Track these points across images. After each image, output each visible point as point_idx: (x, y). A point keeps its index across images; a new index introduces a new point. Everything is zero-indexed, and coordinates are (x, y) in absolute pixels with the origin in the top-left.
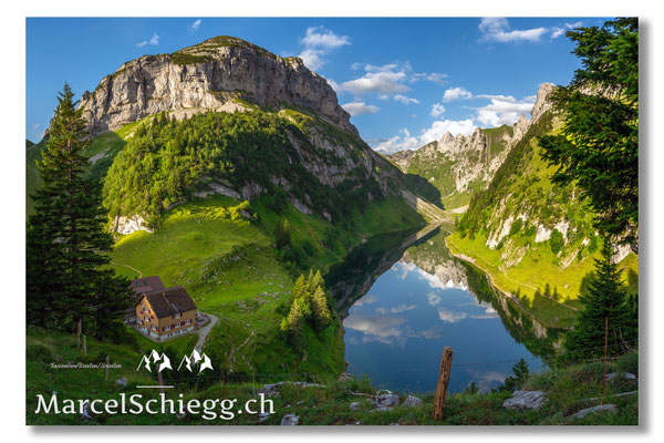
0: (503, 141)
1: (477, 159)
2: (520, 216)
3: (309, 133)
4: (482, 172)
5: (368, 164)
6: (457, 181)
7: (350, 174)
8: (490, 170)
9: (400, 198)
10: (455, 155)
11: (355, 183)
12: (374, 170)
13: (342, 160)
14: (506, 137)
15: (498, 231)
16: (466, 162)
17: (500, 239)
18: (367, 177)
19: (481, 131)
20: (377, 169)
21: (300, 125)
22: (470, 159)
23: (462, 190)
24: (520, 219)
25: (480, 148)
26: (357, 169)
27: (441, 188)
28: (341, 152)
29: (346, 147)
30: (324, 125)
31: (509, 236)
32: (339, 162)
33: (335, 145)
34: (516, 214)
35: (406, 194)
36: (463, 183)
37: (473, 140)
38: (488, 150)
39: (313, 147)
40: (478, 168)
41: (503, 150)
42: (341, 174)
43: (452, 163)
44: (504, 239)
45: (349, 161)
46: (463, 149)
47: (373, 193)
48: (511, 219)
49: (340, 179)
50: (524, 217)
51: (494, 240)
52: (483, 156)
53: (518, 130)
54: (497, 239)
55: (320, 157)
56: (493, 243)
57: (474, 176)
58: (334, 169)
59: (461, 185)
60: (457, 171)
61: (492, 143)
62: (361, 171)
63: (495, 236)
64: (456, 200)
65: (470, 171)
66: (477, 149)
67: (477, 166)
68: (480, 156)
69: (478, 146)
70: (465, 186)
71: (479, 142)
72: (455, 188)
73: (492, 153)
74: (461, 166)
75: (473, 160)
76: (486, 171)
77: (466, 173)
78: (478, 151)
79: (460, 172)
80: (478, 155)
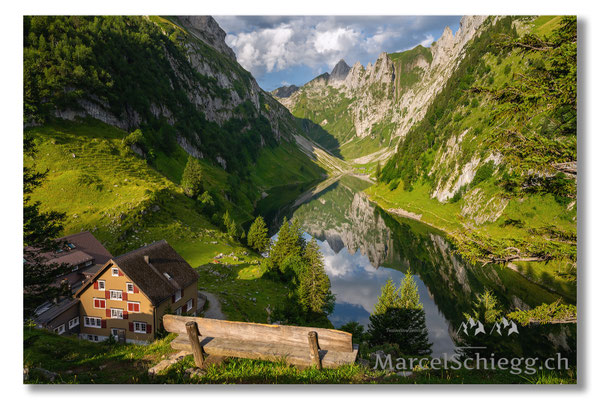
0: (418, 69)
1: (383, 94)
2: (491, 157)
3: (185, 50)
4: (390, 111)
5: (255, 99)
6: (358, 125)
7: (237, 111)
8: (402, 107)
9: (293, 143)
10: (352, 91)
11: (243, 123)
12: (263, 107)
13: (226, 92)
14: (422, 63)
15: (452, 178)
16: (368, 99)
17: (456, 188)
18: (256, 116)
19: (387, 56)
20: (267, 106)
21: (172, 38)
22: (374, 94)
23: (363, 137)
24: (491, 162)
25: (387, 80)
26: (245, 106)
27: (337, 134)
28: (224, 82)
29: (229, 76)
30: (199, 43)
31: (474, 184)
32: (223, 94)
33: (217, 71)
34: (483, 156)
35: (299, 140)
36: (365, 126)
37: (377, 69)
38: (397, 82)
39: (193, 70)
40: (385, 105)
41: (417, 81)
42: (227, 111)
43: (350, 101)
44: (464, 189)
45: (234, 94)
46: (363, 82)
47: (265, 137)
48: (475, 162)
49: (226, 117)
50: (496, 159)
51: (446, 191)
52: (392, 91)
53: (441, 51)
54: (451, 190)
55: (203, 85)
56: (444, 195)
57: (378, 118)
58: (218, 104)
59: (362, 129)
60: (357, 111)
61: (403, 74)
62: (248, 107)
63: (448, 185)
64: (357, 148)
65: (374, 111)
66: (383, 81)
67: (383, 104)
68: (387, 90)
69: (385, 77)
70: (367, 130)
71: (386, 71)
72: (355, 132)
73: (403, 85)
74: (362, 105)
75: (378, 96)
76: (395, 110)
77: (369, 113)
78: (385, 84)
79: (361, 112)
80: (384, 89)
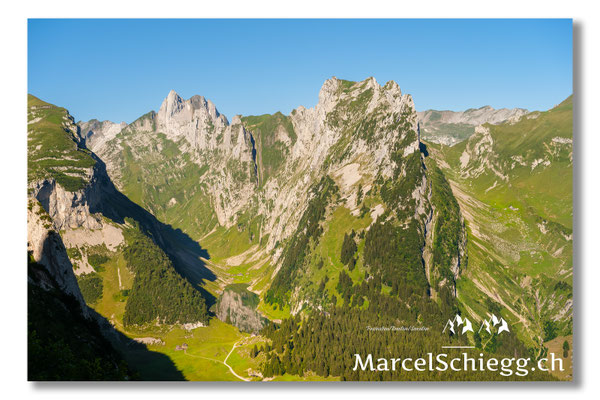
1: (244, 177)
6: (219, 211)
8: (268, 197)
14: (283, 137)
22: (234, 176)
23: (228, 227)
25: (247, 158)
36: (228, 214)
38: (259, 161)
40: (248, 189)
52: (255, 170)
57: (242, 203)
60: (216, 193)
61: (264, 149)
64: (224, 243)
65: (237, 196)
66: (242, 160)
67: (246, 188)
68: (248, 171)
69: (244, 155)
70: (231, 219)
71: (244, 148)
72: (216, 221)
73: (265, 164)
74: (221, 186)
75: (239, 178)
76: (260, 199)
77: (231, 198)
78: (245, 163)
79: (221, 195)
80: (245, 169)
